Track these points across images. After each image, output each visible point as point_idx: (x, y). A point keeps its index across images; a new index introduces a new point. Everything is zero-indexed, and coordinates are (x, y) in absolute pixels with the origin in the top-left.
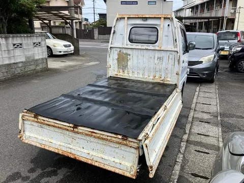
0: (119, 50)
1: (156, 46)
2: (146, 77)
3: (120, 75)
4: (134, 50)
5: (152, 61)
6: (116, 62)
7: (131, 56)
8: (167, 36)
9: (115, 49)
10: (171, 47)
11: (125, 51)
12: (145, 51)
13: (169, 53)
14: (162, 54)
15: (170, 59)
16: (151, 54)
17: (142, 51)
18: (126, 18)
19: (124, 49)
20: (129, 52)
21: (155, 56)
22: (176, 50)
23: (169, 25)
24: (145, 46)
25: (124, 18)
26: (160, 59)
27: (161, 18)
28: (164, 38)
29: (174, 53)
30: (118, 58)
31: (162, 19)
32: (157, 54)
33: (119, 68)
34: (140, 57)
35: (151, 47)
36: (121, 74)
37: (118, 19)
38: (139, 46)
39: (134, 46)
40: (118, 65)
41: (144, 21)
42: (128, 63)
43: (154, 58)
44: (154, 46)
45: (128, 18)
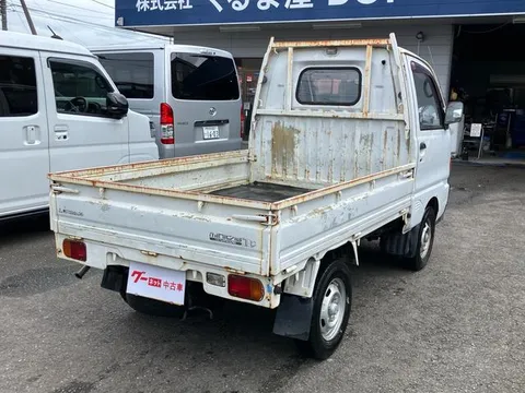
0: (274, 120)
1: (357, 111)
2: (334, 182)
3: (277, 179)
4: (308, 121)
5: (348, 145)
6: (267, 148)
7: (302, 135)
8: (381, 87)
9: (266, 119)
10: (389, 112)
11: (287, 124)
12: (333, 121)
13: (385, 125)
14: (371, 128)
15: (389, 140)
16: (344, 128)
17: (326, 123)
18: (290, 50)
19: (285, 119)
20: (298, 125)
21: (354, 134)
22: (400, 117)
23: (384, 62)
24: (332, 111)
25: (286, 49)
26: (366, 140)
27: (365, 47)
28: (375, 90)
29: (396, 126)
30: (273, 140)
31: (369, 49)
32: (359, 130)
33: (274, 162)
34: (321, 135)
35: (345, 112)
36: (279, 176)
37: (273, 51)
38: (320, 111)
39: (309, 110)
40: (274, 156)
41: (330, 54)
43: (353, 139)
44: (352, 111)
45: (295, 49)
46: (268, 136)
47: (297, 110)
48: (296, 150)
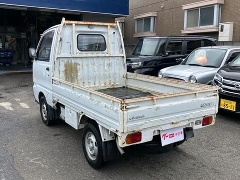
0: (66, 60)
1: (105, 53)
2: (97, 85)
4: (84, 59)
5: (102, 69)
6: (63, 74)
7: (81, 66)
8: (114, 43)
9: (61, 60)
10: (117, 54)
11: (73, 61)
12: (95, 59)
13: (116, 58)
15: (117, 64)
16: (101, 61)
17: (92, 59)
18: (74, 25)
19: (72, 59)
20: (79, 61)
21: (104, 63)
22: (122, 55)
23: (114, 33)
25: (71, 24)
26: (109, 65)
27: (107, 26)
28: (112, 44)
29: (119, 58)
30: (66, 70)
31: (109, 27)
32: (107, 61)
34: (91, 66)
35: (100, 54)
37: (64, 25)
41: (91, 28)
42: (78, 74)
43: (104, 65)
44: (103, 53)
45: (76, 24)
46: (62, 68)
47: (78, 54)
48: (79, 74)
